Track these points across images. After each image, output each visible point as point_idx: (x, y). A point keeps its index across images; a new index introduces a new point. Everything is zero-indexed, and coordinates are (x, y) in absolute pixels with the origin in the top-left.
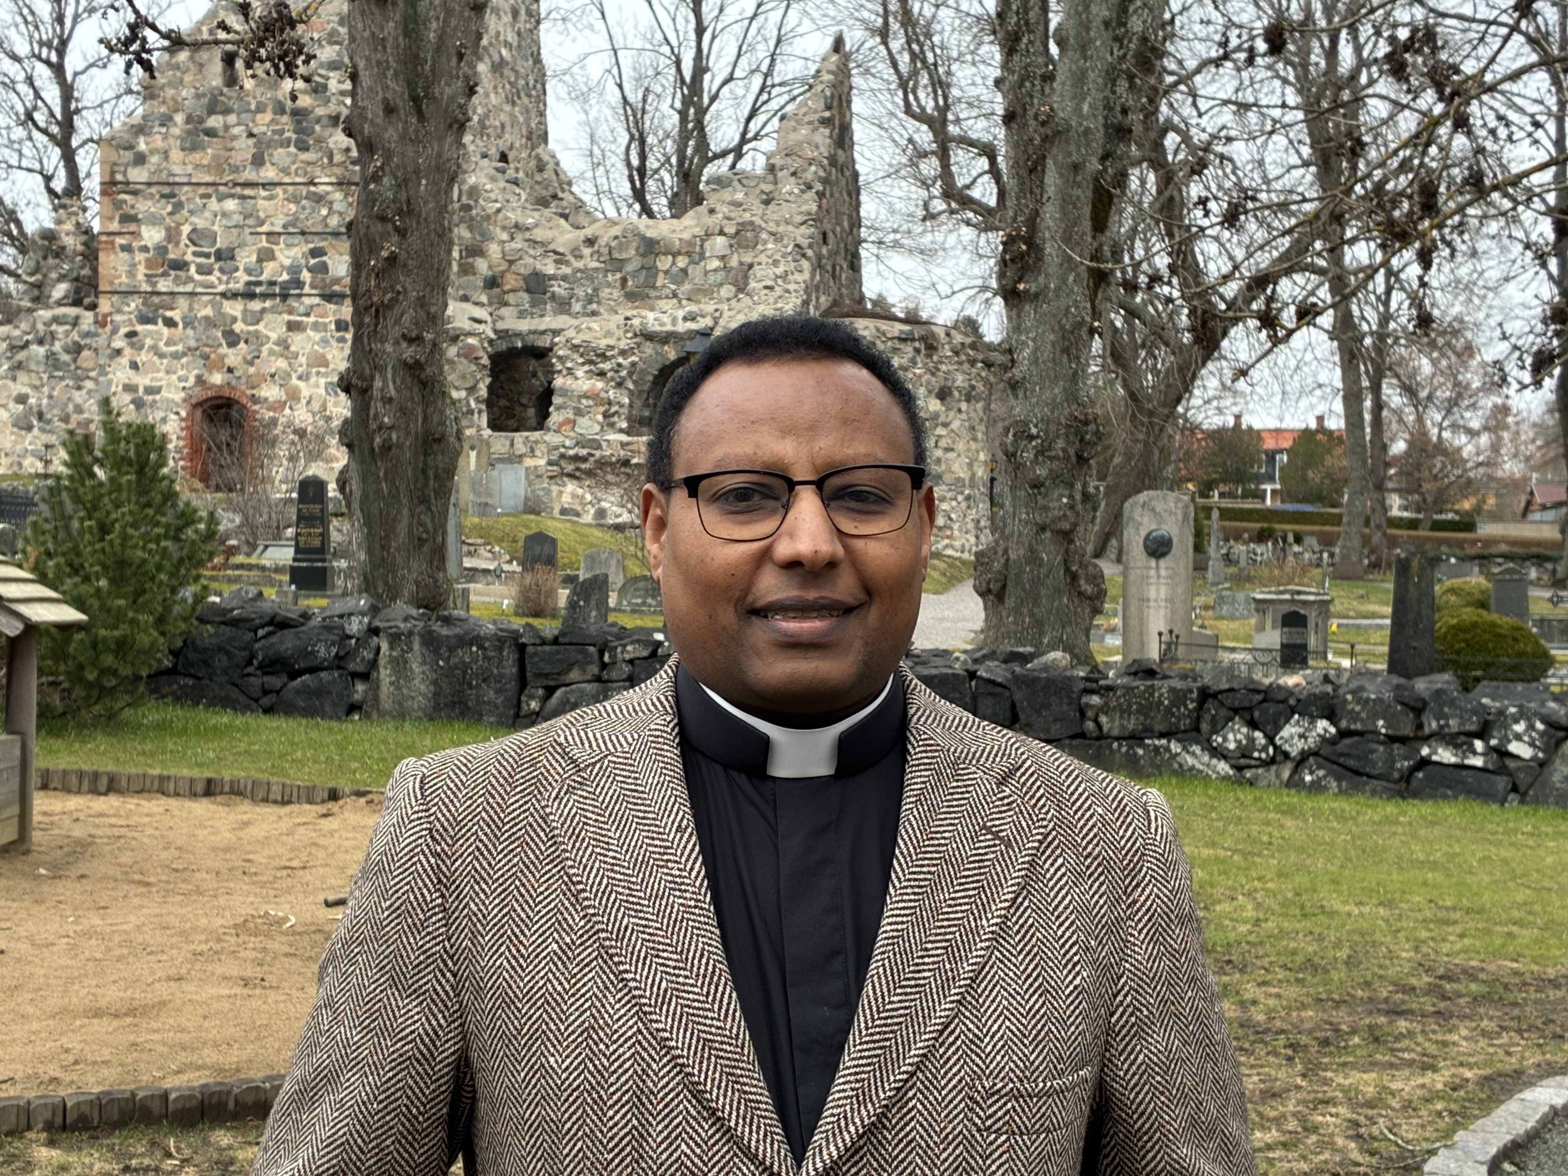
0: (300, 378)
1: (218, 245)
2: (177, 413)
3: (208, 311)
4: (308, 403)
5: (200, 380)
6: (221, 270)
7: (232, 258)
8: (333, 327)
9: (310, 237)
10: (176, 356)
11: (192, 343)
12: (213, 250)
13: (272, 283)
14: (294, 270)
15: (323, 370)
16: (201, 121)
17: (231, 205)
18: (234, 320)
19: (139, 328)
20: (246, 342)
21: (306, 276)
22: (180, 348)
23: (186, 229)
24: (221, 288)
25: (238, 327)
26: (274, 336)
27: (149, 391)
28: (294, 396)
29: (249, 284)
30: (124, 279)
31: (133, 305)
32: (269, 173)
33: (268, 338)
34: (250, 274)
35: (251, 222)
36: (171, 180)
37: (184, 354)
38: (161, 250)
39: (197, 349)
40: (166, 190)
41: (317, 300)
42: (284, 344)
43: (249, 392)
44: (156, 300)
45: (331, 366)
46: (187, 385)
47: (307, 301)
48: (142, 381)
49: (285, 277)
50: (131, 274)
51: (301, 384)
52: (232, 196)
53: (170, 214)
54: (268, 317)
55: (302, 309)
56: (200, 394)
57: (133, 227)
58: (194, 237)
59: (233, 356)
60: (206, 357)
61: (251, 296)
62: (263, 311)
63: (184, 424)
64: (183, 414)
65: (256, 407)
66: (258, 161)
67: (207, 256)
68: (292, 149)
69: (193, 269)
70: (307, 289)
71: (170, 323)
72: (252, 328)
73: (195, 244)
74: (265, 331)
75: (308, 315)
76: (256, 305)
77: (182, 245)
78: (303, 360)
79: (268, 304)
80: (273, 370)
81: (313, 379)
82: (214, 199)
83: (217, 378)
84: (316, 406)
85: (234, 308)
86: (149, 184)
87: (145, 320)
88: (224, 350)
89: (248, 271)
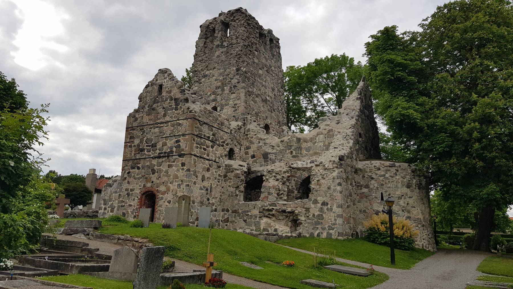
0: (170, 183)
1: (153, 143)
2: (138, 197)
3: (148, 164)
4: (172, 191)
5: (144, 186)
6: (153, 150)
7: (156, 146)
8: (181, 165)
9: (176, 137)
10: (139, 179)
11: (143, 174)
12: (151, 144)
13: (165, 153)
14: (171, 148)
15: (177, 180)
16: (152, 106)
17: (157, 130)
18: (155, 165)
19: (131, 170)
20: (157, 173)
21: (174, 149)
22: (140, 176)
23: (145, 139)
24: (152, 156)
25: (156, 168)
27: (132, 190)
28: (168, 189)
29: (159, 153)
30: (129, 156)
31: (130, 163)
32: (168, 118)
33: (163, 170)
34: (160, 151)
35: (161, 134)
36: (143, 124)
37: (141, 178)
38: (138, 145)
39: (144, 176)
40: (141, 128)
41: (177, 157)
42: (167, 172)
43: (157, 189)
44: (136, 161)
45: (179, 178)
46: (141, 188)
47: (174, 157)
48: (130, 187)
49: (169, 150)
50: (131, 154)
51: (170, 185)
52: (157, 127)
53: (142, 135)
54: (164, 163)
55: (173, 160)
56: (144, 190)
57: (132, 140)
58: (147, 141)
59: (154, 178)
60: (146, 178)
61: (159, 157)
62: (163, 161)
63: (139, 201)
64: (139, 197)
65: (158, 194)
66: (165, 115)
67: (149, 146)
68: (174, 110)
69: (146, 151)
70: (174, 154)
71: (138, 168)
72: (159, 168)
73: (147, 143)
74: (162, 168)
75: (174, 162)
76: (160, 160)
77: (144, 144)
78: (172, 177)
79: (164, 159)
80: (163, 181)
81: (174, 184)
82: (153, 129)
83: (149, 185)
84: (174, 193)
85: (154, 162)
86: (137, 127)
87: (133, 168)
88: (151, 175)
89: (160, 150)
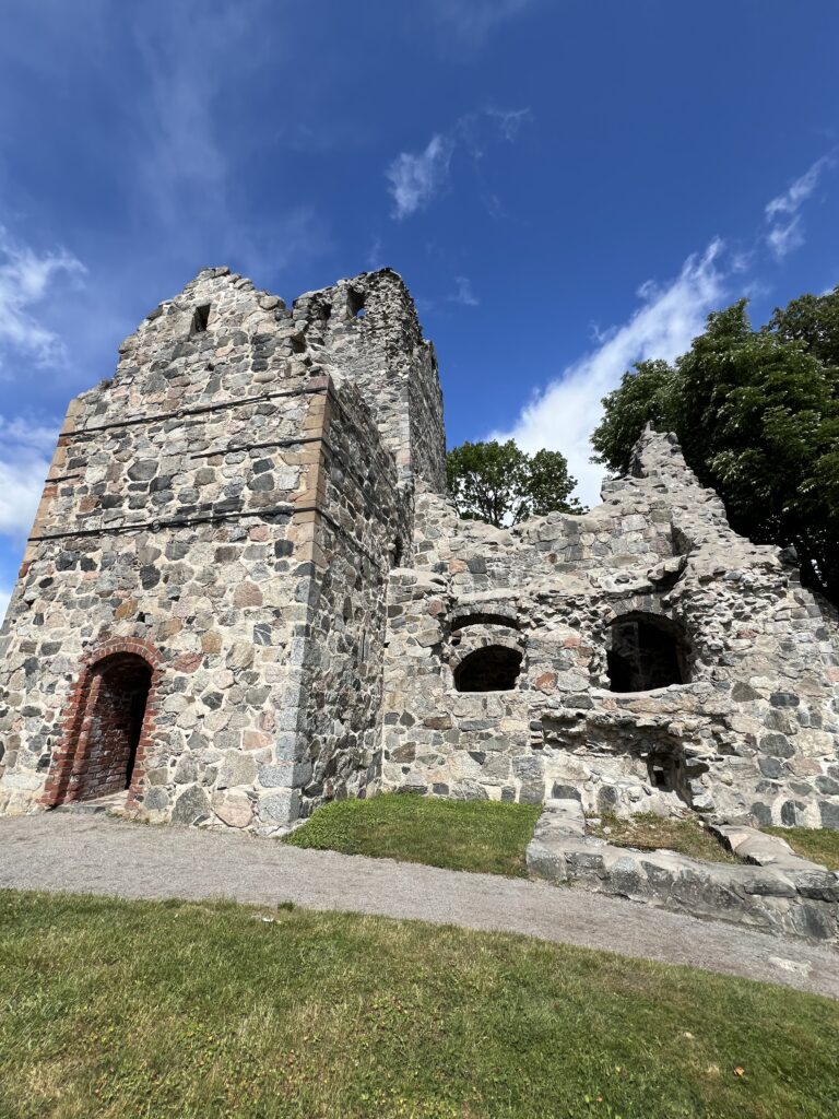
0: (223, 622)
1: (157, 475)
2: (69, 678)
3: (131, 548)
4: (230, 655)
5: (104, 633)
6: (155, 501)
7: (169, 487)
8: (272, 551)
9: (255, 452)
10: (84, 604)
11: (106, 587)
12: (150, 482)
13: (207, 507)
14: (233, 491)
15: (253, 608)
16: (165, 365)
17: (178, 433)
18: (157, 553)
19: (56, 574)
20: (166, 581)
21: (246, 493)
22: (92, 594)
23: (127, 466)
24: (150, 521)
25: (161, 563)
26: (198, 569)
27: (48, 649)
28: (211, 649)
29: (180, 511)
30: (56, 523)
31: (57, 549)
32: (223, 396)
33: (192, 572)
34: (183, 502)
35: (194, 446)
36: (126, 420)
37: (95, 601)
38: (99, 486)
39: (110, 593)
40: (119, 430)
41: (257, 520)
42: (209, 578)
43: (157, 645)
44: (80, 541)
45: (266, 602)
46: (89, 639)
47: (244, 522)
48: (44, 636)
49: (223, 497)
50: (65, 518)
51: (223, 629)
52: (180, 425)
53: (115, 453)
54: (197, 545)
55: (237, 533)
56: (102, 650)
57: (79, 471)
58: (134, 471)
59: (149, 602)
60: (117, 603)
61: (181, 525)
62: (193, 538)
63: (72, 692)
64: (76, 678)
65: (162, 666)
66: (212, 388)
67: (143, 487)
68: (250, 371)
69: (126, 504)
70: (246, 509)
71: (88, 565)
72: (174, 562)
73: (133, 478)
74: (188, 564)
75: (242, 539)
76: (184, 534)
77: (121, 480)
78: (229, 596)
79: (199, 530)
80: (192, 614)
81: (240, 622)
82: (162, 431)
83: (124, 628)
84: (238, 660)
85: (158, 541)
86: (103, 429)
87: (65, 564)
88: (141, 591)
89: (182, 498)
